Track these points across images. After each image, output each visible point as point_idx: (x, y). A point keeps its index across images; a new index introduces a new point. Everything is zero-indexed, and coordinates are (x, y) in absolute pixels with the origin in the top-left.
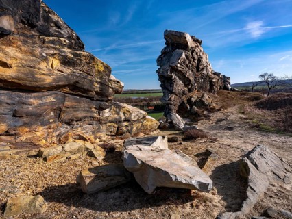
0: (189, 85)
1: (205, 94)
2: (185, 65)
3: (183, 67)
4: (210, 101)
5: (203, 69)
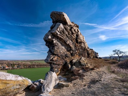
1: (83, 57)
2: (64, 35)
3: (63, 36)
4: (86, 62)
5: (81, 43)
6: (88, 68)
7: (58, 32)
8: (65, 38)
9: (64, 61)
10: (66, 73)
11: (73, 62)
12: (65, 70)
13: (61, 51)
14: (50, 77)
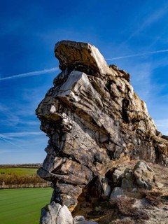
0: (107, 142)
1: (142, 163)
2: (92, 102)
3: (88, 104)
4: (152, 178)
5: (136, 120)
6: (157, 194)
7: (76, 95)
8: (94, 110)
9: (89, 174)
10: (97, 209)
11: (116, 177)
12: (93, 199)
13: (83, 147)
14: (54, 218)
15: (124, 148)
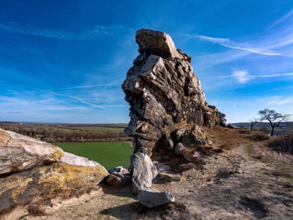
0: (173, 110)
1: (197, 126)
2: (165, 80)
3: (161, 82)
4: (205, 137)
5: (193, 94)
6: (210, 148)
7: (154, 74)
8: (165, 85)
9: (159, 133)
10: (165, 157)
11: (178, 136)
12: (162, 151)
13: (156, 113)
14: (141, 162)
15: (184, 115)
